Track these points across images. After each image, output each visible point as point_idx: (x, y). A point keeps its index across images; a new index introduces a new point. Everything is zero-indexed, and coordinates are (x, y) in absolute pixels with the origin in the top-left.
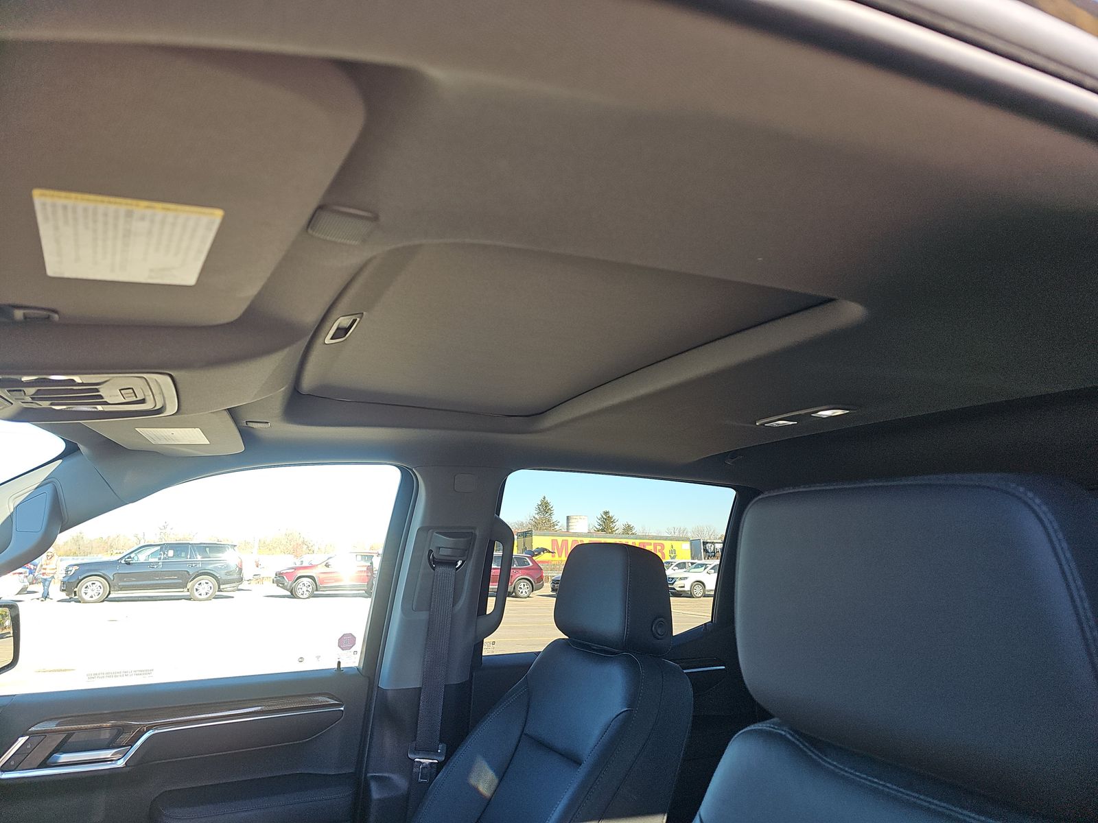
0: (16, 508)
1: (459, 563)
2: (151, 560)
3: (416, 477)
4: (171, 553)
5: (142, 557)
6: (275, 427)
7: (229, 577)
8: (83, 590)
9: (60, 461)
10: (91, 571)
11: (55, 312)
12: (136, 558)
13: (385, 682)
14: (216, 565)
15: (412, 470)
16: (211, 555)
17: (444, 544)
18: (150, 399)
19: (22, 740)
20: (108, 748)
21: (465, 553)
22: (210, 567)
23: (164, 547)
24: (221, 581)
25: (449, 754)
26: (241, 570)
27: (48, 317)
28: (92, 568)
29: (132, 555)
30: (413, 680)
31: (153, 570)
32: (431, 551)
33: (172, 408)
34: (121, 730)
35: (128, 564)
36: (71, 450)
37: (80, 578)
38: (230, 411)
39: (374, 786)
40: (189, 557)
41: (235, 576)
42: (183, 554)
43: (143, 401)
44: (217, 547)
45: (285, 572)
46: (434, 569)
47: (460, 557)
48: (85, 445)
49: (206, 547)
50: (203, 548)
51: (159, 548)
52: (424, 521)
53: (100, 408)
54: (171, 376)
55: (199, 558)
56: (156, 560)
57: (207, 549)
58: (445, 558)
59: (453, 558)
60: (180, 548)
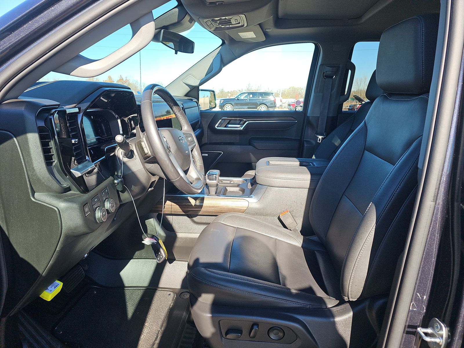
0: (213, 60)
1: (334, 77)
2: (245, 99)
3: (320, 47)
4: (251, 96)
5: (242, 97)
6: (273, 31)
7: (272, 105)
8: (226, 108)
9: (221, 47)
10: (227, 102)
11: (223, 2)
12: (240, 98)
13: (309, 114)
14: (267, 101)
15: (318, 44)
16: (265, 97)
17: (328, 70)
18: (241, 23)
19: (220, 120)
20: (239, 124)
21: (336, 73)
22: (265, 101)
23: (249, 94)
24: (268, 107)
25: (327, 135)
26: (275, 102)
27: (222, 3)
28: (227, 101)
29: (239, 96)
30: (317, 114)
31: (246, 102)
32: (324, 73)
33: (245, 25)
34: (241, 121)
35: (238, 99)
36: (223, 43)
37: (224, 104)
38: (259, 24)
39: (305, 143)
40: (257, 97)
41: (273, 105)
42: (255, 97)
43: (239, 23)
44: (267, 94)
45: (291, 104)
46: (325, 79)
47: (335, 75)
48: (227, 41)
49: (263, 94)
50: (261, 94)
51: (247, 94)
52: (322, 62)
53: (231, 26)
54: (244, 15)
55: (261, 98)
56: (247, 98)
57: (263, 95)
58: (329, 75)
59: (331, 75)
60: (254, 94)
